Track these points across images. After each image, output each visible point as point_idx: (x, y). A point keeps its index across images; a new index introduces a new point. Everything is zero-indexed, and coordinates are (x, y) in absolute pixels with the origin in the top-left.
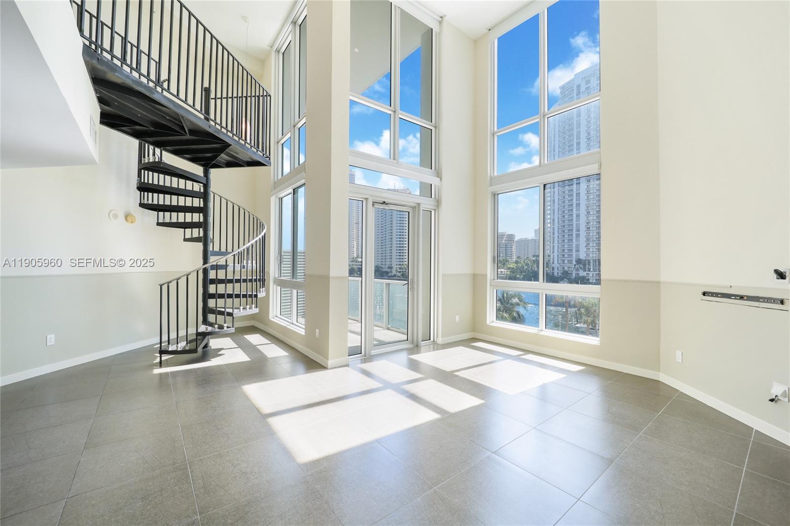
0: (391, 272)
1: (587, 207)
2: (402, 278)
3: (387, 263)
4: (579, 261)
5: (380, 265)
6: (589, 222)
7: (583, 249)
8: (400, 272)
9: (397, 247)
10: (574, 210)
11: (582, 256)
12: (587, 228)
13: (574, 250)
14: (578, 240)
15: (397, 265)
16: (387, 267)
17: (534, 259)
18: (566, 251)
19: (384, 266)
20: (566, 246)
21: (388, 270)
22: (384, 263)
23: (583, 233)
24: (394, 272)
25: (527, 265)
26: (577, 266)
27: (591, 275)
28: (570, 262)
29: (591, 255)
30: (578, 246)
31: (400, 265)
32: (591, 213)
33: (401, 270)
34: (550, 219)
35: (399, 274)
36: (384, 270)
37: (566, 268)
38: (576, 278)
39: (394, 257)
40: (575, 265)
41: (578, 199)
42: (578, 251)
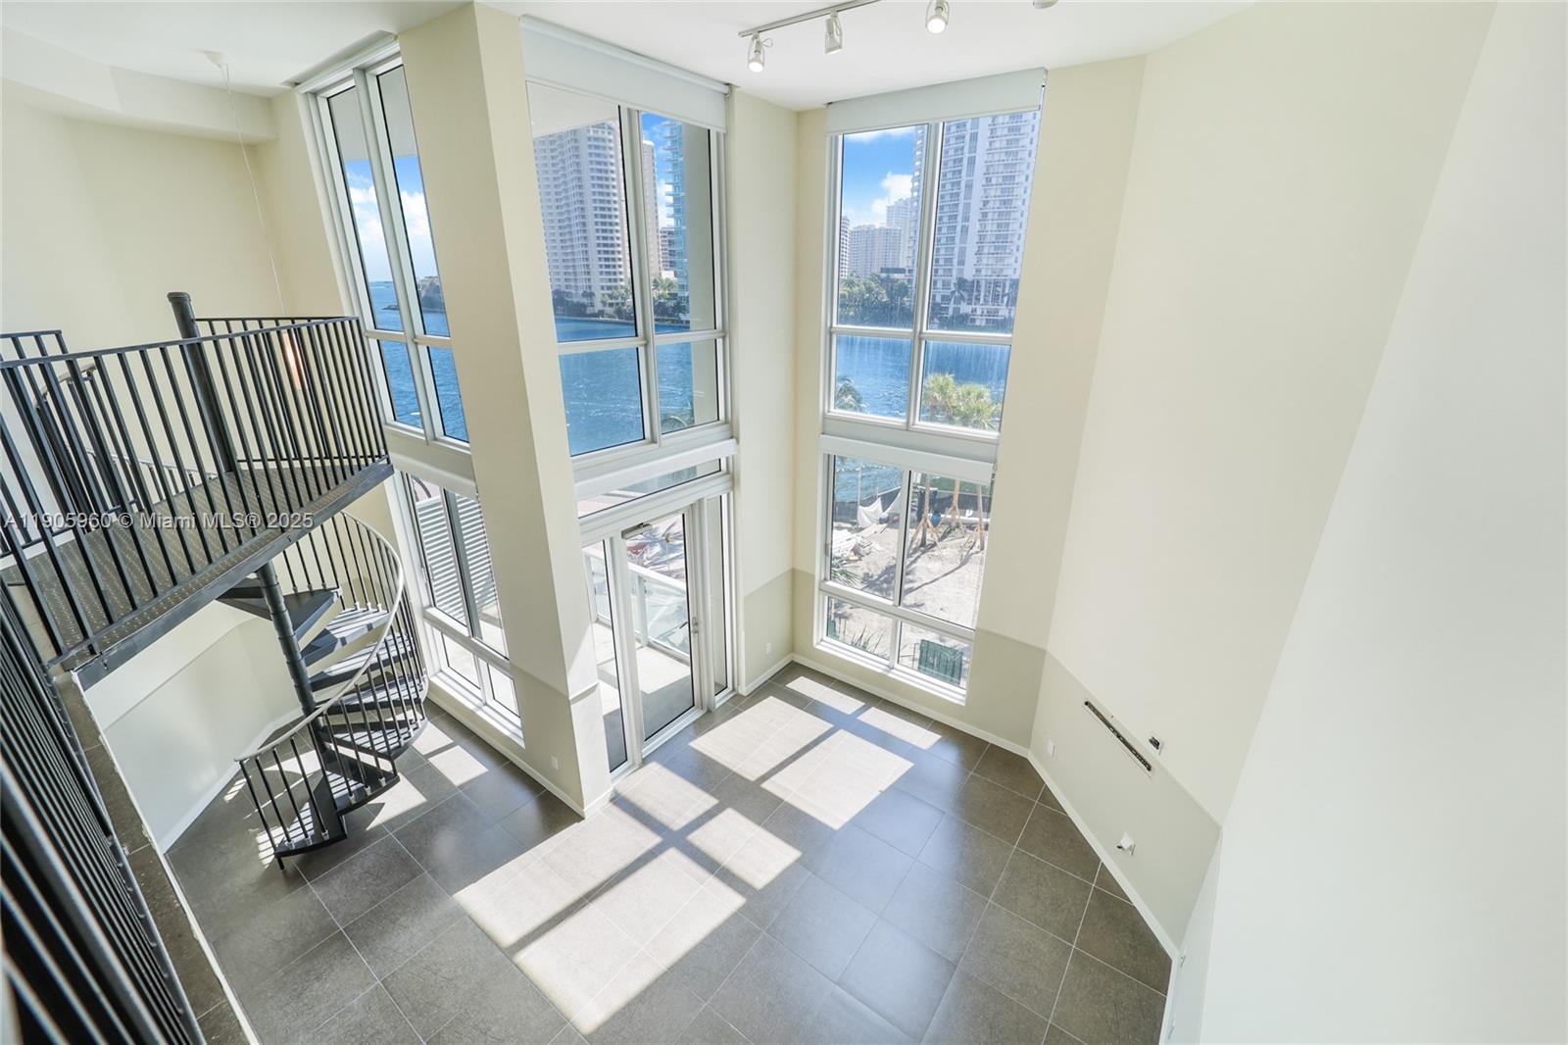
0: (592, 305)
1: (988, 168)
2: (617, 320)
3: (579, 284)
4: (961, 283)
5: (563, 289)
6: (988, 202)
7: (971, 258)
8: (611, 305)
9: (599, 245)
10: (964, 174)
11: (969, 274)
12: (983, 213)
13: (955, 261)
14: (963, 241)
15: (602, 288)
16: (581, 292)
17: (884, 275)
18: (941, 262)
19: (573, 291)
20: (942, 252)
21: (585, 301)
22: (573, 284)
23: (974, 226)
24: (598, 307)
25: (869, 290)
26: (957, 294)
27: (979, 312)
28: (946, 285)
29: (983, 272)
30: (963, 251)
31: (609, 288)
32: (994, 181)
33: (613, 301)
34: (918, 191)
35: (609, 310)
36: (575, 300)
37: (938, 299)
38: (952, 317)
39: (595, 269)
40: (954, 292)
41: (973, 149)
42: (961, 262)
